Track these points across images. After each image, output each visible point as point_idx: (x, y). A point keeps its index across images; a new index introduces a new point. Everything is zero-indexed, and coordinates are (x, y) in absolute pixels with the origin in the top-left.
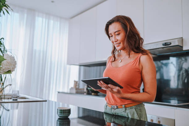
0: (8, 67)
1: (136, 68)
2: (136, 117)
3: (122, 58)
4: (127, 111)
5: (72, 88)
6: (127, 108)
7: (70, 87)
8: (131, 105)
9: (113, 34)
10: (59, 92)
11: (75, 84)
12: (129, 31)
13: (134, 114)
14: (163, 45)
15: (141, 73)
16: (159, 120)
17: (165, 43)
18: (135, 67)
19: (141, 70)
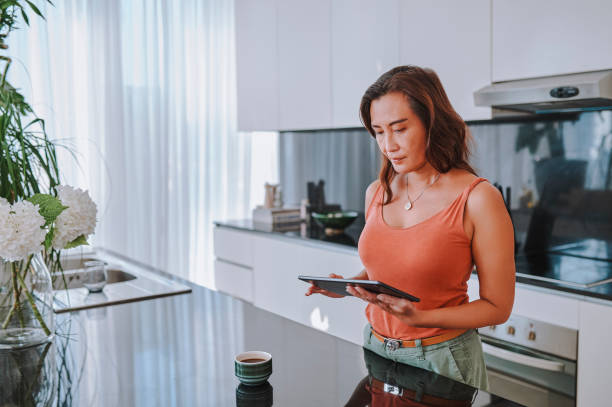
0: (76, 228)
1: (455, 234)
2: (454, 372)
3: (413, 197)
4: (429, 357)
5: (259, 208)
6: (429, 348)
7: (253, 206)
8: (439, 339)
9: (385, 128)
10: (218, 225)
11: (268, 193)
12: (436, 119)
13: (447, 362)
14: (553, 94)
15: (470, 245)
16: (533, 330)
17: (560, 90)
18: (454, 229)
19: (470, 237)
